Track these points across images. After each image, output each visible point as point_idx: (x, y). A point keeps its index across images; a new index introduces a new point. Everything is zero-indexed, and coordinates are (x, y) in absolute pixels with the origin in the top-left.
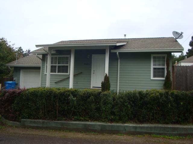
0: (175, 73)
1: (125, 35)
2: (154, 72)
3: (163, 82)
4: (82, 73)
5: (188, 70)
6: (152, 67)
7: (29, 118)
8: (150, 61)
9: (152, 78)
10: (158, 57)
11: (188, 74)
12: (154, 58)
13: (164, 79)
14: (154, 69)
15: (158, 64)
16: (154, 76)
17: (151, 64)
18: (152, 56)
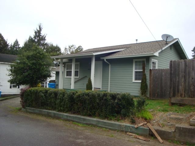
0: (152, 76)
1: (137, 40)
2: (136, 76)
3: (140, 85)
4: (86, 76)
5: (163, 73)
6: (134, 71)
7: (29, 106)
8: (132, 65)
9: (134, 81)
10: (139, 61)
11: (163, 77)
12: (136, 62)
13: (140, 81)
14: (136, 72)
15: (139, 68)
16: (136, 79)
17: (133, 68)
18: (134, 60)
